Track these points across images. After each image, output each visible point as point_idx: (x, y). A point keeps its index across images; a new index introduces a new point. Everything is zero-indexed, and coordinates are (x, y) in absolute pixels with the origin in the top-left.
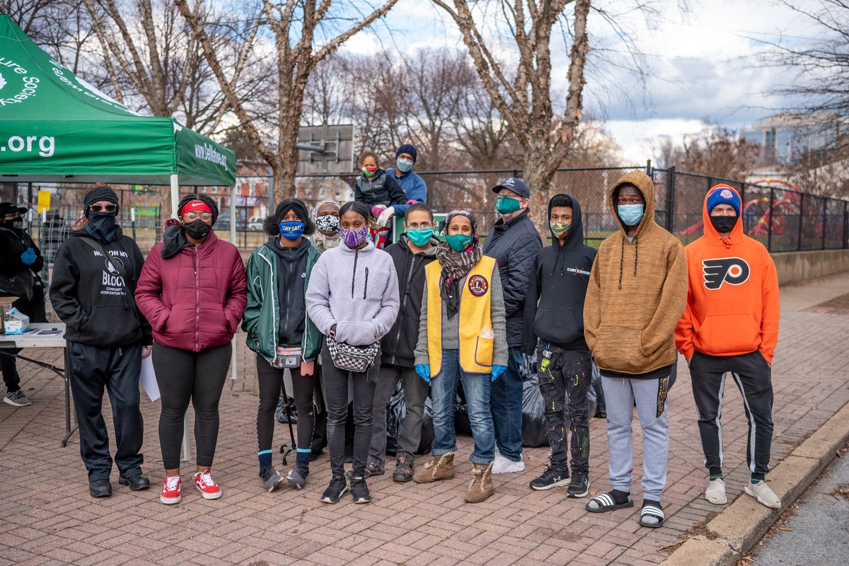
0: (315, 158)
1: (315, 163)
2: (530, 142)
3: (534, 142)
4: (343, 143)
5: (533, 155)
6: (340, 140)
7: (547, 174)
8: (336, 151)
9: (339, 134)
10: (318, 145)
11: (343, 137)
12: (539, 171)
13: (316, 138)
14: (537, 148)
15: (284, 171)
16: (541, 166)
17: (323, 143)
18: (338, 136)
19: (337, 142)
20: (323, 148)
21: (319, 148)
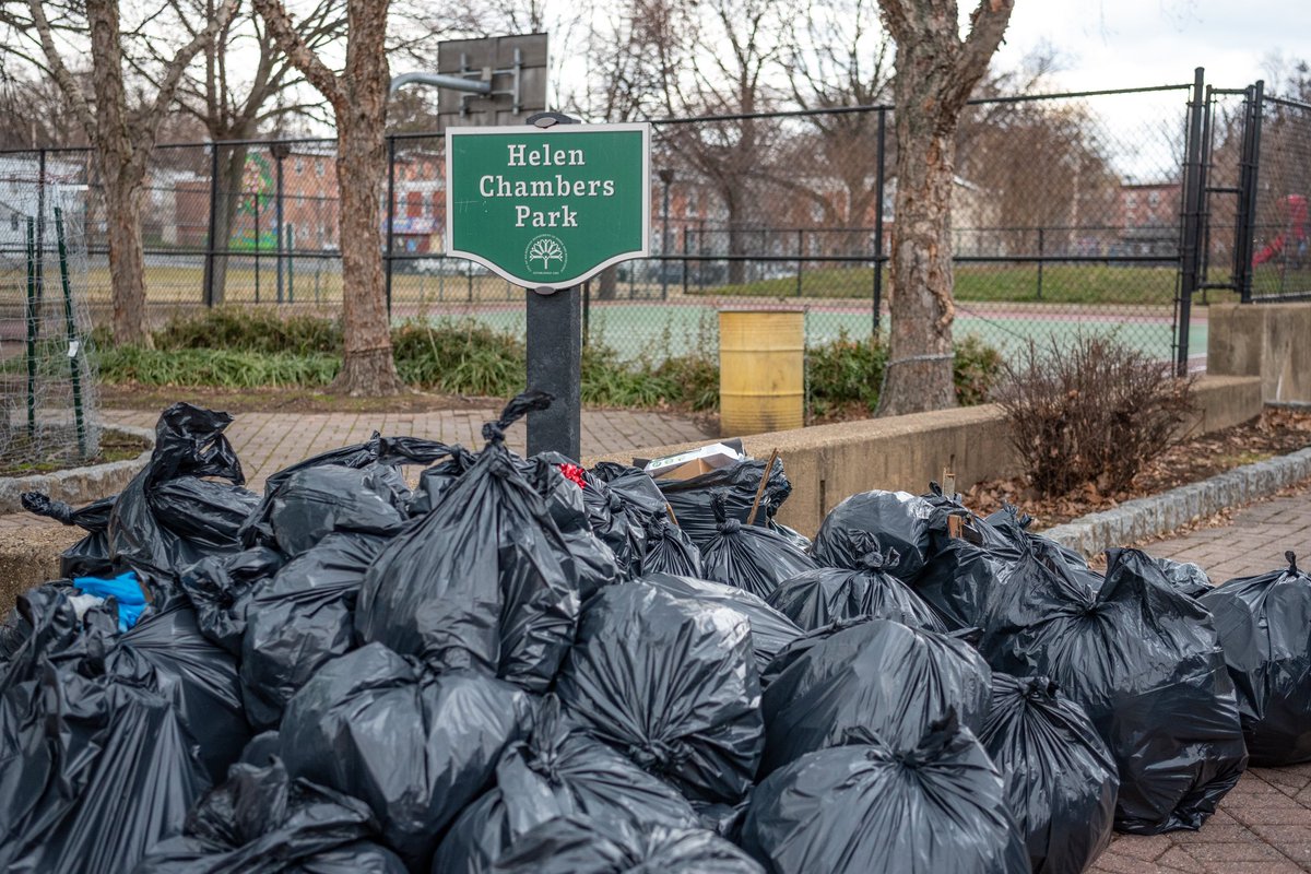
0: (474, 107)
1: (474, 116)
2: (910, 17)
3: (920, 18)
4: (529, 74)
5: (918, 51)
6: (523, 67)
7: (952, 93)
8: (515, 92)
9: (522, 55)
10: (478, 78)
11: (529, 60)
12: (934, 89)
13: (473, 66)
14: (928, 31)
15: (357, 112)
16: (938, 76)
17: (487, 74)
18: (517, 58)
19: (516, 71)
20: (487, 86)
21: (478, 85)
